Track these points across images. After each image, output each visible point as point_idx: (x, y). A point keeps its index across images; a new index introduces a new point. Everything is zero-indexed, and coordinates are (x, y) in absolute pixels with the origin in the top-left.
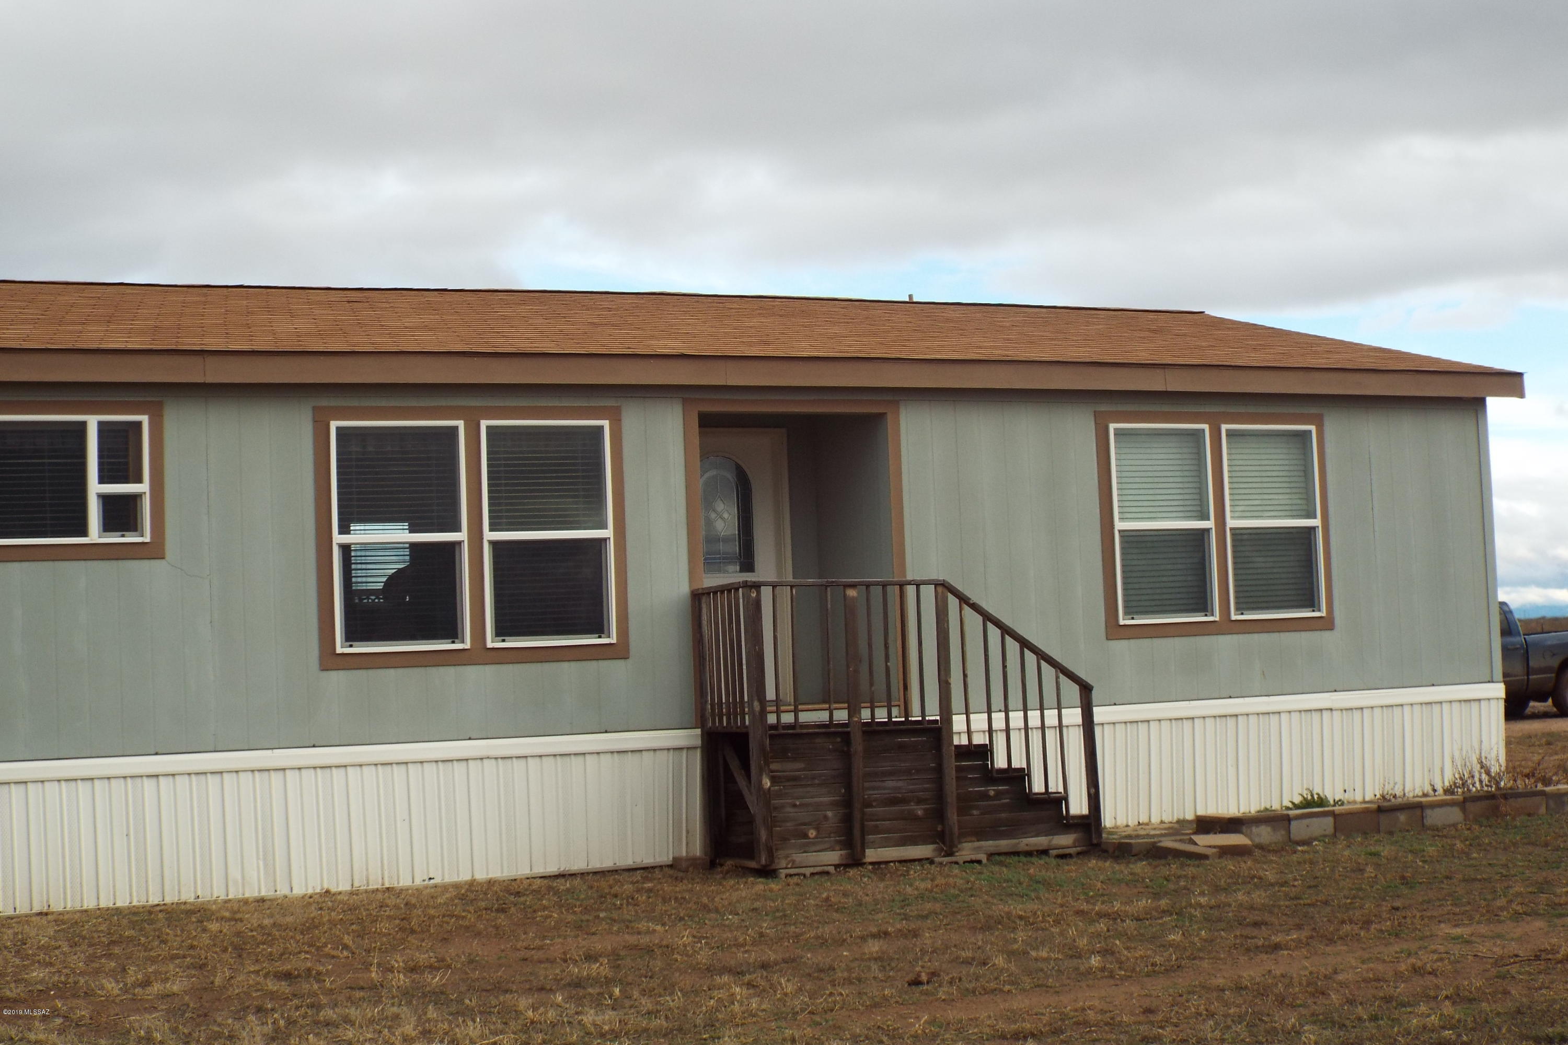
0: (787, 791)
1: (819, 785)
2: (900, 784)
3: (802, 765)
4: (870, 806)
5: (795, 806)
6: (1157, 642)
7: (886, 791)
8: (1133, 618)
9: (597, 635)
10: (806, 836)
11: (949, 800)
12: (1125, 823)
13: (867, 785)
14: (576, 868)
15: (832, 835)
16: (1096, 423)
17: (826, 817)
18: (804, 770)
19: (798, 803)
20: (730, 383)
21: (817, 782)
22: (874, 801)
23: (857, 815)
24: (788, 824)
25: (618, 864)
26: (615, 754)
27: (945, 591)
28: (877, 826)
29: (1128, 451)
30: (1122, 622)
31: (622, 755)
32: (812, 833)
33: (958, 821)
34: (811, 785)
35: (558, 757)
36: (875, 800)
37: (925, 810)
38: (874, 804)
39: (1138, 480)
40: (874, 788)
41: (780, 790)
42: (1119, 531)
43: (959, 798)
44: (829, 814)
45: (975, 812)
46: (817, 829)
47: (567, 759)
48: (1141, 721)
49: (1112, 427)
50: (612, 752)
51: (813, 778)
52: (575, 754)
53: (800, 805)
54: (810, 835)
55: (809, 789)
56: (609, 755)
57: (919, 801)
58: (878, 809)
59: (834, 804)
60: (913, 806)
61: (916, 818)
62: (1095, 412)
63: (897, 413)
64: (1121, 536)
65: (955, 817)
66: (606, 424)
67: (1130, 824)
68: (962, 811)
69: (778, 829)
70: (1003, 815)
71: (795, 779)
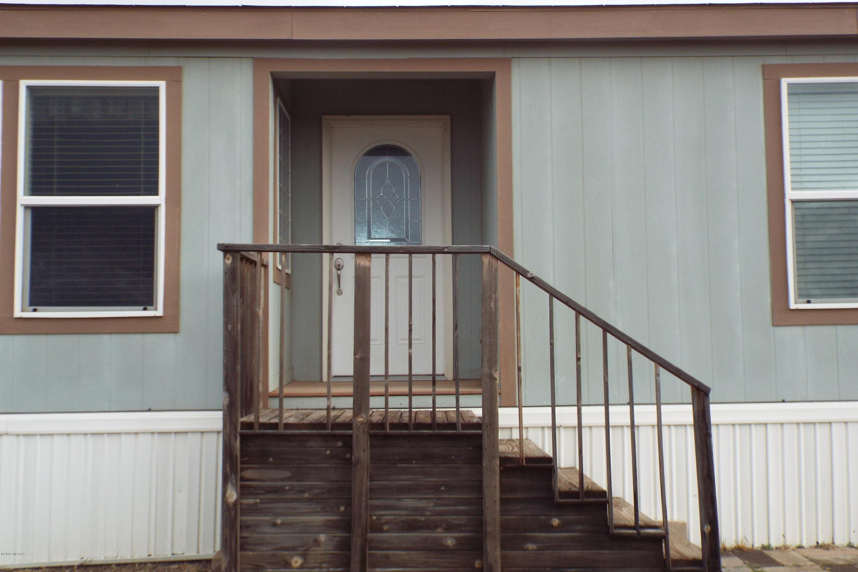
0: (264, 506)
1: (309, 500)
2: (422, 504)
3: (287, 474)
4: (380, 530)
5: (275, 525)
6: (841, 330)
7: (403, 512)
8: (809, 302)
9: (142, 307)
10: (287, 565)
11: (489, 529)
12: (798, 543)
13: (376, 502)
14: (102, 558)
15: (324, 565)
16: (764, 79)
17: (316, 542)
18: (289, 479)
19: (279, 521)
20: (296, 37)
21: (306, 495)
22: (386, 523)
23: (357, 542)
24: (264, 548)
25: (153, 556)
26: (156, 436)
27: (494, 261)
28: (387, 557)
29: (808, 112)
30: (793, 306)
31: (164, 437)
32: (297, 561)
33: (503, 557)
34: (299, 500)
35: (89, 437)
36: (388, 522)
37: (456, 539)
38: (386, 527)
39: (823, 145)
40: (386, 508)
41: (256, 503)
42: (793, 202)
43: (505, 527)
44: (322, 537)
45: (531, 546)
46: (304, 556)
47: (98, 438)
48: (820, 423)
49: (785, 82)
50: (153, 433)
51: (302, 492)
52: (109, 434)
53: (282, 524)
54: (294, 564)
55: (296, 505)
56: (149, 436)
57: (449, 528)
58: (391, 534)
59: (329, 526)
60: (439, 533)
61: (444, 550)
62: (763, 66)
63: (509, 72)
64: (795, 209)
65: (498, 552)
66: (162, 85)
67: (804, 544)
68: (506, 544)
69: (250, 553)
70: (572, 553)
71: (276, 490)
